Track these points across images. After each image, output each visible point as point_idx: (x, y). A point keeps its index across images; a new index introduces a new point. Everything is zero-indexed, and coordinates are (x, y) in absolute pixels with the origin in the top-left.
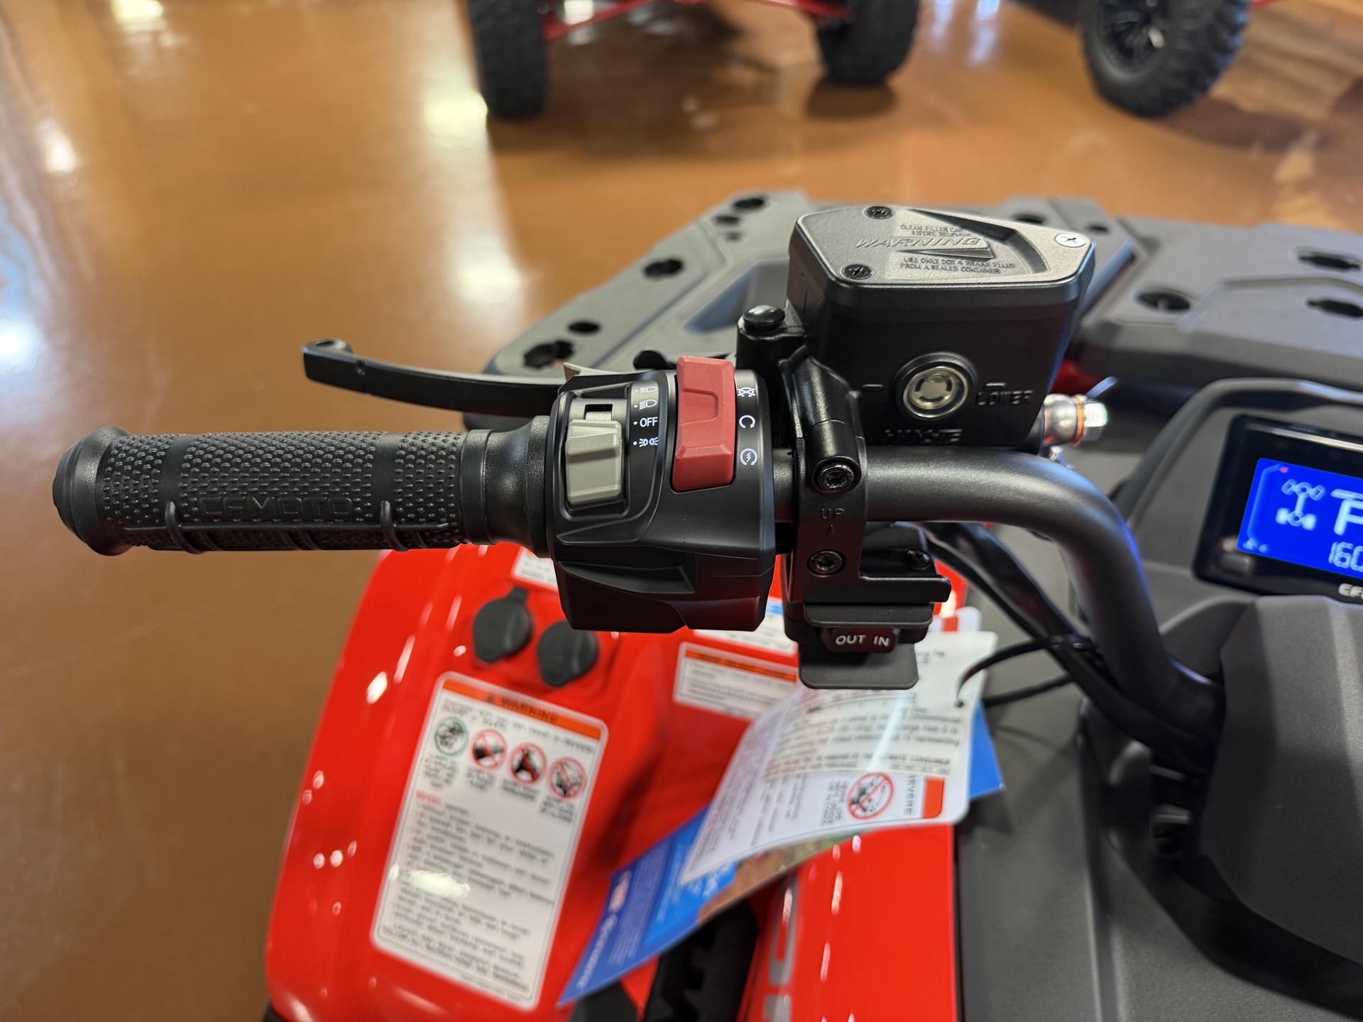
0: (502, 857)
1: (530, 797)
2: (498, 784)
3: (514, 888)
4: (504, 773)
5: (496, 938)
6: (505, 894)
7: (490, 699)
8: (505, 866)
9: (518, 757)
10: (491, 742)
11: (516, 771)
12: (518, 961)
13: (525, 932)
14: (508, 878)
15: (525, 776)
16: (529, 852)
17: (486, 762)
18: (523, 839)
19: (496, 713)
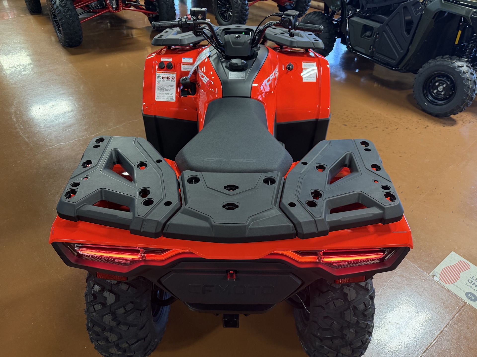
0: (168, 87)
1: (170, 81)
2: (166, 80)
3: (170, 90)
4: (166, 79)
5: (170, 95)
6: (169, 91)
7: (162, 73)
8: (169, 88)
9: (167, 77)
10: (164, 77)
11: (167, 79)
12: (172, 97)
13: (172, 94)
14: (169, 89)
15: (168, 79)
16: (171, 86)
17: (164, 79)
18: (170, 85)
19: (163, 74)
